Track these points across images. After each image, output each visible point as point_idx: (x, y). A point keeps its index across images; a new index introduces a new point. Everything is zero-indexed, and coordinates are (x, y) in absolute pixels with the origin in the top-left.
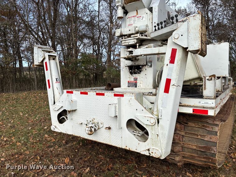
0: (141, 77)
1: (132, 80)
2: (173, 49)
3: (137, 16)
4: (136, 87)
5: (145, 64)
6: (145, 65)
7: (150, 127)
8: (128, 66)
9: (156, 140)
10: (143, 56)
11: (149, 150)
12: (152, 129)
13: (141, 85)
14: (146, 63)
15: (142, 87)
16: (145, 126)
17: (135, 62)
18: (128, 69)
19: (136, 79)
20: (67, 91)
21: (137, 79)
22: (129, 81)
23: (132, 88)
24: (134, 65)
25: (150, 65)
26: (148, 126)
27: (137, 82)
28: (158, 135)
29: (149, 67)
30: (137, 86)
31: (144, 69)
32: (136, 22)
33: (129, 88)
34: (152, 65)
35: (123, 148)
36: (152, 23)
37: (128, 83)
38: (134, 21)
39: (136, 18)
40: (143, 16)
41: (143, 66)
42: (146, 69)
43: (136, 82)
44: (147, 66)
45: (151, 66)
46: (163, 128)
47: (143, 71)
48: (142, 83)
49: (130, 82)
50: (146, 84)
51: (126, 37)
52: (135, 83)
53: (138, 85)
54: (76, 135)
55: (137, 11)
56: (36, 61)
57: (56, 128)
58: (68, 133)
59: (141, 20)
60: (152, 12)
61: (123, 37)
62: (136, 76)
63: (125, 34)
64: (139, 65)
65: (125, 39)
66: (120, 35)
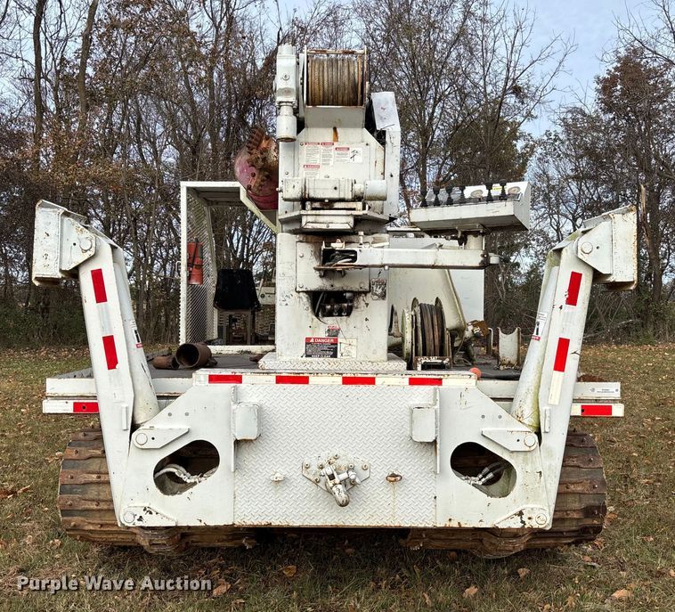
0: (351, 327)
1: (322, 334)
2: (573, 273)
3: (336, 145)
4: (335, 356)
5: (367, 287)
6: (365, 293)
7: (521, 456)
8: (307, 292)
9: (537, 485)
10: (386, 268)
11: (521, 514)
12: (525, 461)
13: (353, 352)
14: (370, 286)
15: (355, 356)
16: (506, 457)
17: (332, 282)
18: (305, 300)
19: (334, 333)
20: (210, 376)
21: (338, 331)
22: (308, 339)
23: (322, 359)
24: (329, 288)
25: (379, 291)
26: (515, 454)
27: (339, 340)
28: (540, 472)
29: (376, 297)
30: (339, 355)
31: (363, 304)
32: (331, 163)
33: (309, 359)
34: (385, 293)
35: (438, 526)
36: (383, 174)
37: (306, 344)
38: (326, 158)
39: (333, 153)
40: (356, 149)
41: (357, 294)
42: (367, 304)
43: (336, 340)
44: (369, 295)
45: (383, 296)
46: (550, 453)
47: (357, 308)
48: (354, 342)
49: (312, 341)
50: (369, 348)
51: (317, 205)
52: (332, 344)
53: (341, 349)
54: (249, 523)
55: (335, 129)
56: (47, 262)
57: (151, 513)
58: (212, 523)
59: (348, 159)
60: (383, 143)
61: (308, 203)
62: (331, 321)
63: (319, 195)
64: (346, 292)
65: (314, 212)
66: (299, 195)
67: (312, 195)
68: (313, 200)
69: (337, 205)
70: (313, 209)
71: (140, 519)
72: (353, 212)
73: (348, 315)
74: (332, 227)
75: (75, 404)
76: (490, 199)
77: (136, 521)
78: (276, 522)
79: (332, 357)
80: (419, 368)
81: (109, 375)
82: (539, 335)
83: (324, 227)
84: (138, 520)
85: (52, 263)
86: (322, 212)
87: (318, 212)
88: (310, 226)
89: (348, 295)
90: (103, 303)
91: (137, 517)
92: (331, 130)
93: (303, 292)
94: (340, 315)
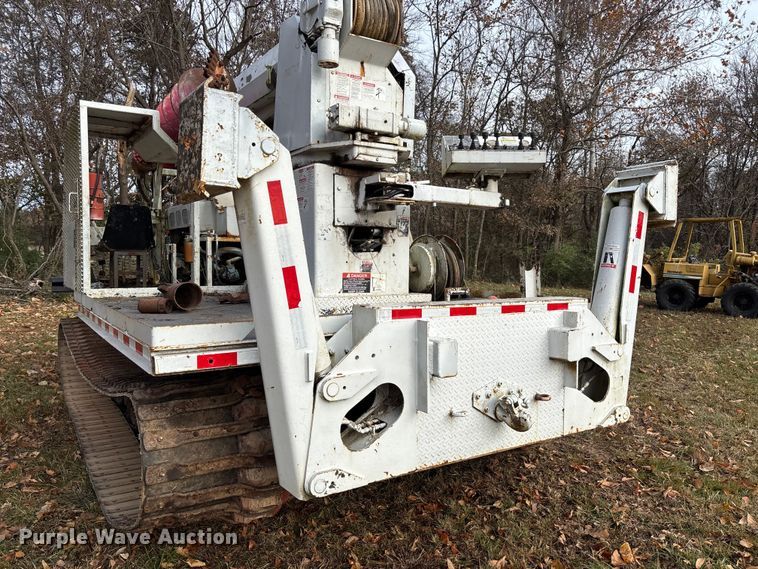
0: (382, 261)
1: (357, 269)
3: (363, 79)
4: (368, 290)
5: (394, 224)
6: (393, 229)
7: (612, 365)
8: (343, 227)
13: (383, 285)
14: (396, 223)
15: (384, 291)
17: (365, 217)
18: (342, 235)
19: (367, 268)
21: (370, 266)
22: (345, 275)
23: (356, 294)
24: (364, 224)
25: (403, 228)
27: (372, 275)
29: (400, 234)
30: (371, 289)
31: (390, 240)
32: (360, 97)
33: (346, 294)
34: (408, 230)
37: (344, 279)
38: (355, 91)
39: (361, 86)
40: (381, 87)
41: (385, 230)
42: (394, 240)
43: (369, 275)
44: (396, 231)
45: (406, 233)
47: (385, 243)
48: (384, 278)
49: (348, 276)
50: (395, 282)
52: (366, 279)
53: (374, 283)
54: (429, 465)
55: (362, 63)
56: (221, 165)
57: (343, 476)
58: (396, 473)
59: (374, 95)
60: (402, 86)
61: (359, 134)
62: (365, 257)
63: (372, 126)
64: (373, 228)
65: (363, 143)
66: (354, 124)
67: (365, 125)
68: (364, 131)
69: (383, 139)
70: (363, 140)
71: (333, 485)
72: (396, 148)
73: (378, 249)
74: (381, 160)
75: (199, 358)
76: (521, 147)
77: (328, 489)
78: (451, 460)
79: (365, 291)
80: (449, 299)
81: (291, 316)
82: (615, 263)
83: (374, 160)
84: (330, 487)
85: (227, 168)
86: (369, 144)
87: (366, 144)
88: (361, 158)
89: (376, 231)
90: (282, 225)
91: (329, 484)
92: (359, 64)
93: (340, 226)
94: (368, 251)
